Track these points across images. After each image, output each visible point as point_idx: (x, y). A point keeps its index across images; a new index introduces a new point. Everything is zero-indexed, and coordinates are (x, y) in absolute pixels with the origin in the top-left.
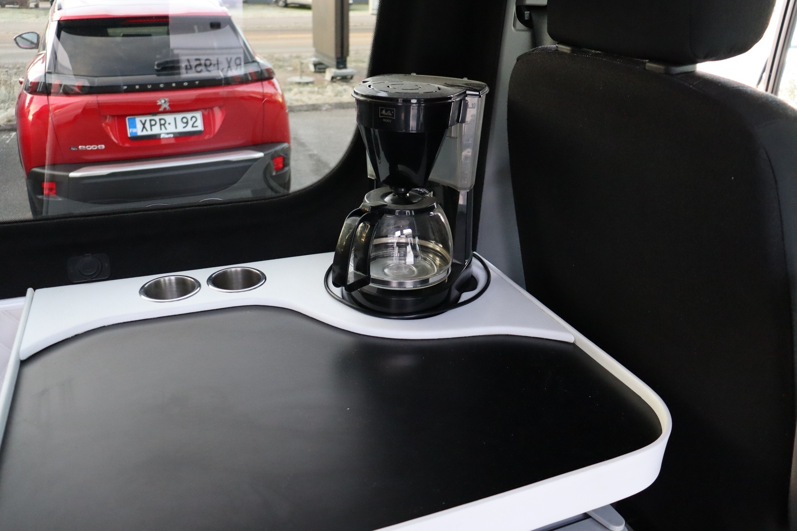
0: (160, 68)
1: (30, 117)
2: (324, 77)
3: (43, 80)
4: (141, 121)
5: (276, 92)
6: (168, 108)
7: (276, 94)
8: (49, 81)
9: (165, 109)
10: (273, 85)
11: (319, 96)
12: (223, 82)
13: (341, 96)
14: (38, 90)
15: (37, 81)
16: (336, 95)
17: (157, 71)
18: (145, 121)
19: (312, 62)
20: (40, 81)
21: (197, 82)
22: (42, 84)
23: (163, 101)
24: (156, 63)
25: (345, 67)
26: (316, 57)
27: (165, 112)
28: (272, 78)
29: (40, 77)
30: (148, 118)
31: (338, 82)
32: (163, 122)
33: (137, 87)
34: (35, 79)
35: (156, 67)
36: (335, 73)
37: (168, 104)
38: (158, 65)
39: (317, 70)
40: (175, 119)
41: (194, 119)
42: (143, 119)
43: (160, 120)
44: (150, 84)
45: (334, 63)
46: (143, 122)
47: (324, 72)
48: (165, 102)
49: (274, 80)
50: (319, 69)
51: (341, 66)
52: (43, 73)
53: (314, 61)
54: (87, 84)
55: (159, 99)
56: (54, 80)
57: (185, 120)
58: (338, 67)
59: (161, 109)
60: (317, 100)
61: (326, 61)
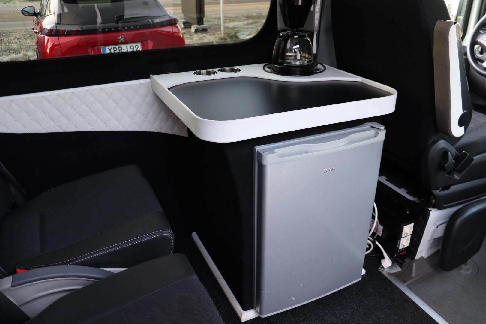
0: (117, 20)
1: (48, 51)
2: (190, 30)
3: (55, 28)
4: (109, 49)
5: (179, 31)
6: (123, 41)
7: (179, 32)
8: (59, 28)
9: (122, 41)
10: (177, 27)
11: (190, 40)
12: (152, 26)
13: (203, 40)
14: (52, 34)
15: (52, 29)
16: (200, 40)
17: (116, 21)
18: (111, 48)
19: (182, 22)
20: (54, 29)
21: (138, 26)
22: (55, 30)
23: (121, 37)
24: (116, 16)
25: (203, 24)
26: (184, 19)
27: (122, 43)
28: (176, 24)
29: (53, 27)
30: (112, 47)
31: (200, 32)
32: (120, 49)
33: (107, 30)
34: (51, 28)
35: (115, 19)
36: (197, 27)
37: (123, 39)
38: (117, 18)
39: (185, 27)
40: (127, 47)
41: (137, 47)
42: (110, 47)
43: (119, 47)
44: (113, 28)
45: (196, 21)
46: (110, 49)
47: (190, 28)
48: (122, 37)
49: (178, 25)
50: (187, 26)
51: (200, 23)
52: (54, 25)
53: (183, 21)
54: (79, 29)
55: (119, 36)
56: (61, 28)
57: (132, 47)
58: (199, 24)
59: (120, 42)
60: (189, 42)
61: (191, 21)
